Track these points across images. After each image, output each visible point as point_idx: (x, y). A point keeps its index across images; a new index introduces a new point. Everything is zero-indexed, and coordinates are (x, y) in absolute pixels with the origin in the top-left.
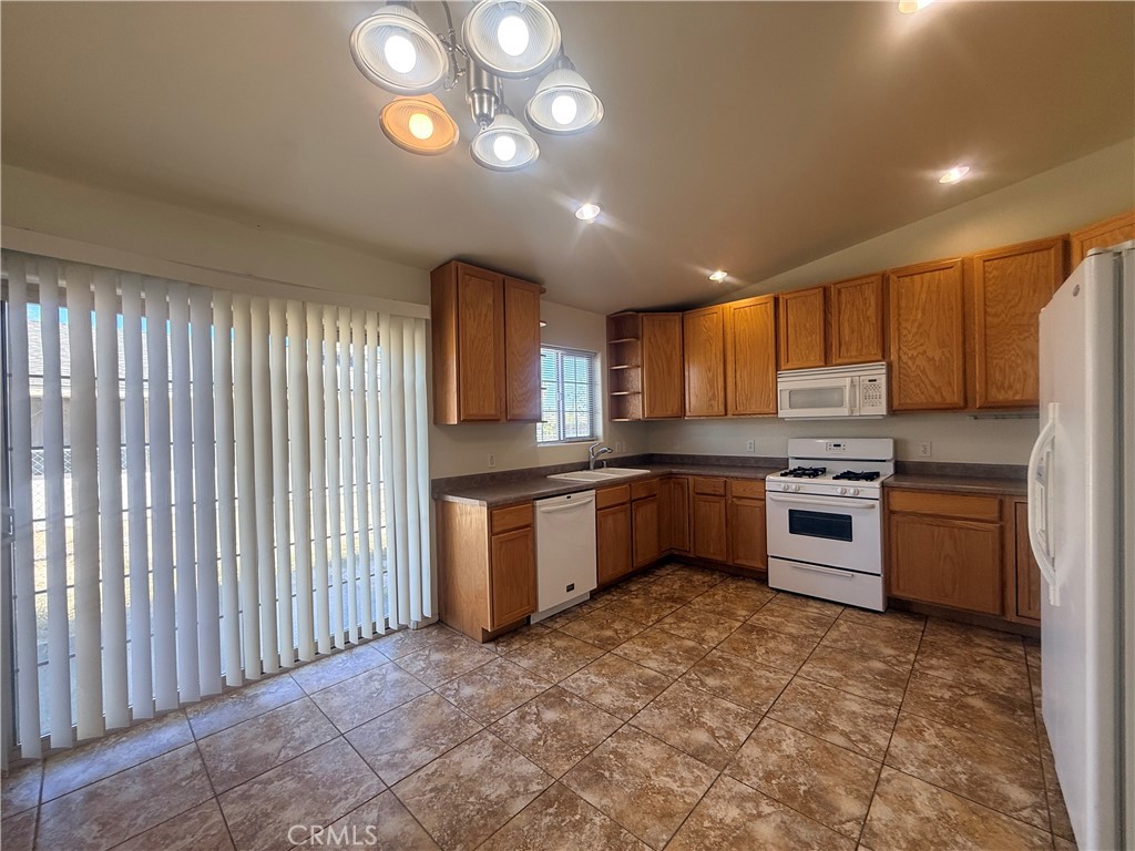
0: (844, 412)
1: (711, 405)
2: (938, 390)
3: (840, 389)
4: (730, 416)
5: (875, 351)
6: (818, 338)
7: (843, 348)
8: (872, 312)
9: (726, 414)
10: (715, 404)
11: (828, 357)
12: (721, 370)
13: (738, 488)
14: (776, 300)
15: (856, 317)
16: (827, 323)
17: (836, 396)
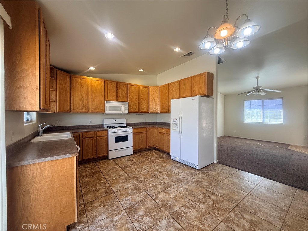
0: (121, 112)
1: (83, 109)
2: (135, 109)
3: (120, 107)
4: (89, 112)
5: (126, 100)
6: (115, 94)
7: (120, 98)
8: (125, 91)
9: (88, 112)
10: (84, 108)
11: (117, 99)
12: (87, 97)
13: (99, 134)
14: (105, 81)
15: (122, 91)
16: (117, 91)
17: (119, 109)
